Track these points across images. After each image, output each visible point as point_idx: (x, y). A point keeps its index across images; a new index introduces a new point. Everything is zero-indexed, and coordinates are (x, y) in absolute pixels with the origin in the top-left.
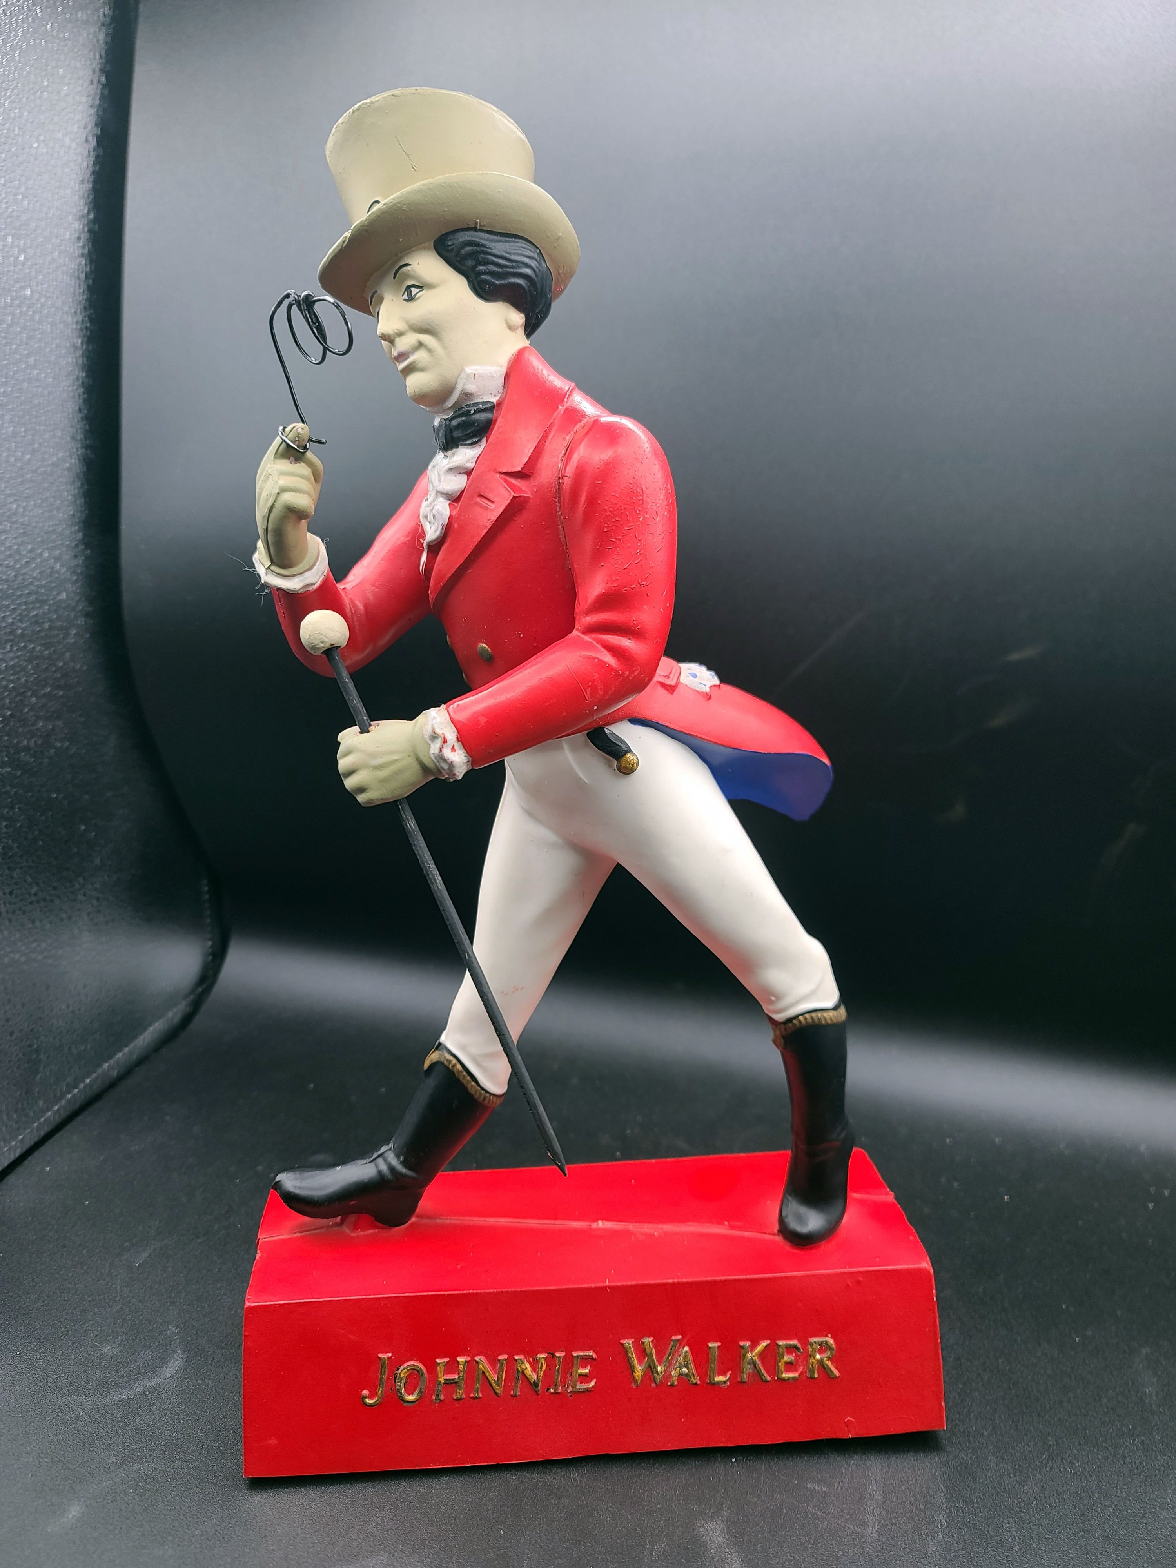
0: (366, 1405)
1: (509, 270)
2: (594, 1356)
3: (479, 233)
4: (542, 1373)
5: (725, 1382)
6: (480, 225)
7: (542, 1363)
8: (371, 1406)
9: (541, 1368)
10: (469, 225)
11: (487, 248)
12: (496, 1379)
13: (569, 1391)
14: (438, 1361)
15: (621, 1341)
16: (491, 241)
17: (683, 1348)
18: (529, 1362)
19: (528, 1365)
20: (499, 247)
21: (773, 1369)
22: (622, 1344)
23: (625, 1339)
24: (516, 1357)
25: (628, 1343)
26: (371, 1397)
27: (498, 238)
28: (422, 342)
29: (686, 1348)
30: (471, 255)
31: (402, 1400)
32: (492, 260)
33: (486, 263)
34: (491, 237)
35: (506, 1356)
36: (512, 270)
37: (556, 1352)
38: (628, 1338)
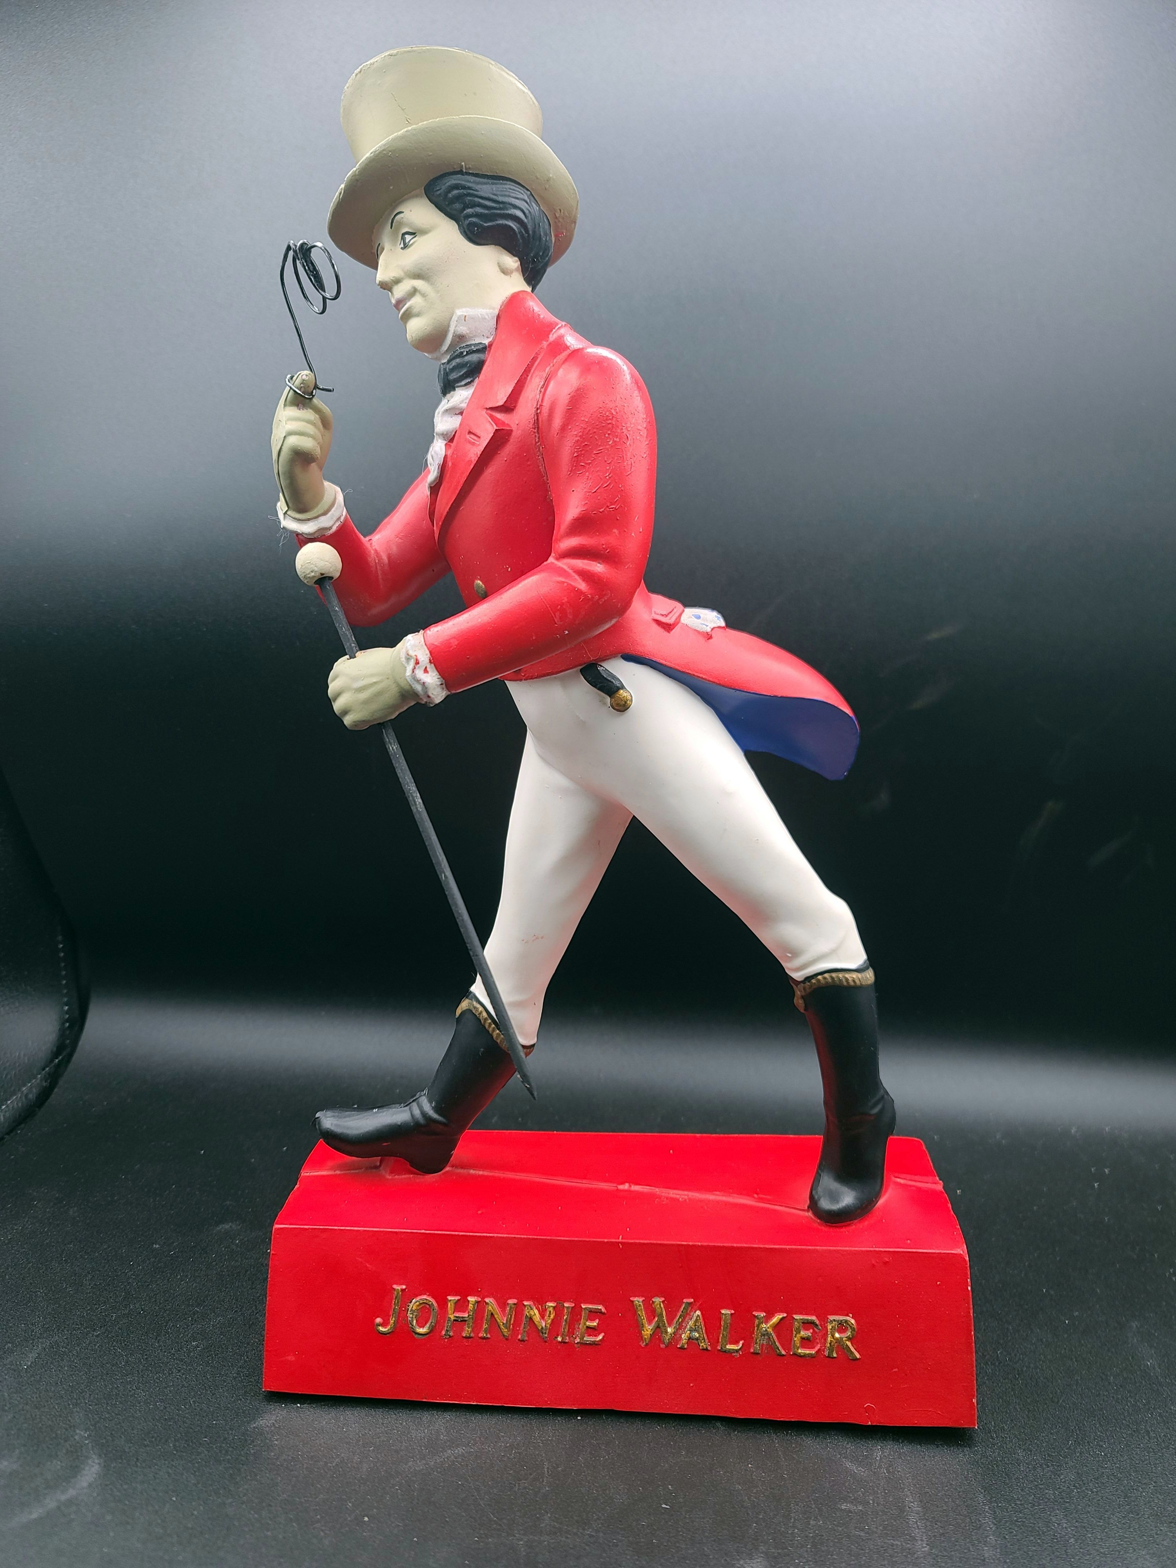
0: (379, 1333)
1: (496, 211)
2: (603, 1310)
3: (466, 176)
4: (549, 1321)
5: (737, 1351)
6: (466, 169)
7: (550, 1312)
8: (383, 1334)
9: (549, 1316)
10: (455, 169)
11: (473, 190)
12: (505, 1322)
13: (576, 1342)
14: (449, 1298)
15: (631, 1299)
16: (478, 183)
17: (695, 1312)
18: (538, 1308)
19: (536, 1311)
20: (486, 189)
21: (787, 1342)
22: (633, 1302)
23: (635, 1296)
24: (525, 1303)
25: (638, 1301)
26: (384, 1325)
27: (485, 180)
28: (416, 287)
29: (698, 1313)
30: (458, 198)
31: (413, 1332)
32: (479, 202)
33: (474, 205)
34: (478, 179)
35: (515, 1301)
36: (499, 212)
37: (564, 1302)
38: (638, 1296)
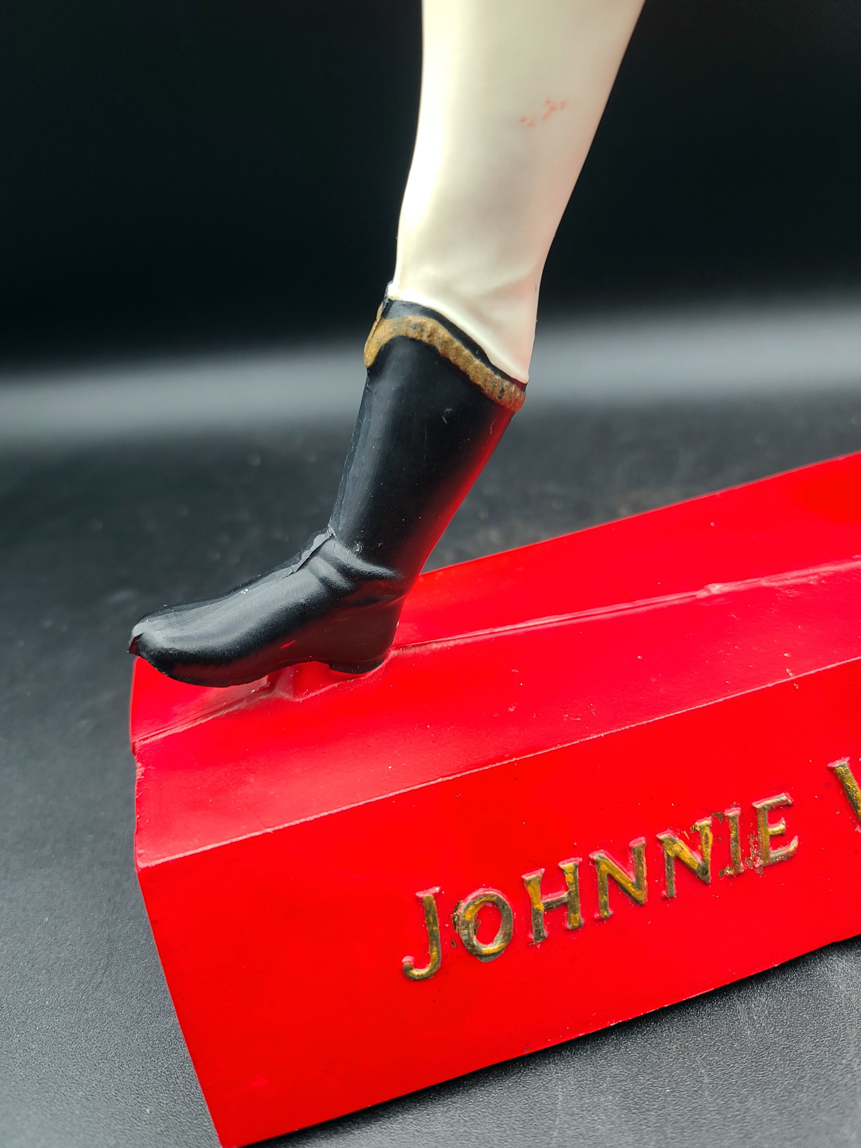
0: (415, 980)
2: (789, 801)
4: (709, 850)
7: (706, 835)
8: (423, 980)
9: (707, 843)
12: (634, 880)
13: (757, 866)
14: (527, 877)
15: (830, 765)
18: (682, 837)
19: (681, 843)
22: (833, 769)
23: (834, 760)
24: (661, 837)
25: (841, 765)
26: (419, 964)
31: (477, 955)
35: (642, 840)
37: (723, 811)
38: (839, 758)
